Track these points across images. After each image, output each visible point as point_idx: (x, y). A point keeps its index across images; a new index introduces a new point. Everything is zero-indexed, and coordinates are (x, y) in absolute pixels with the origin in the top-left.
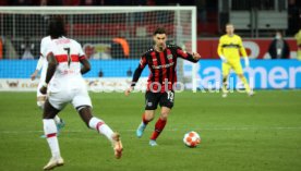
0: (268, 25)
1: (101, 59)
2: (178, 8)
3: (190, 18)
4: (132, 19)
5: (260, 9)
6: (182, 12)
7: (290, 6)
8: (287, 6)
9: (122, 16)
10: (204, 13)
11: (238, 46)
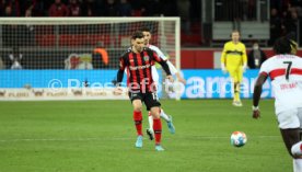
0: (250, 36)
1: (86, 69)
2: (162, 19)
3: (174, 28)
4: (117, 30)
5: (243, 20)
6: (166, 22)
7: (271, 16)
8: (269, 17)
9: (107, 27)
10: (188, 24)
11: (241, 53)
